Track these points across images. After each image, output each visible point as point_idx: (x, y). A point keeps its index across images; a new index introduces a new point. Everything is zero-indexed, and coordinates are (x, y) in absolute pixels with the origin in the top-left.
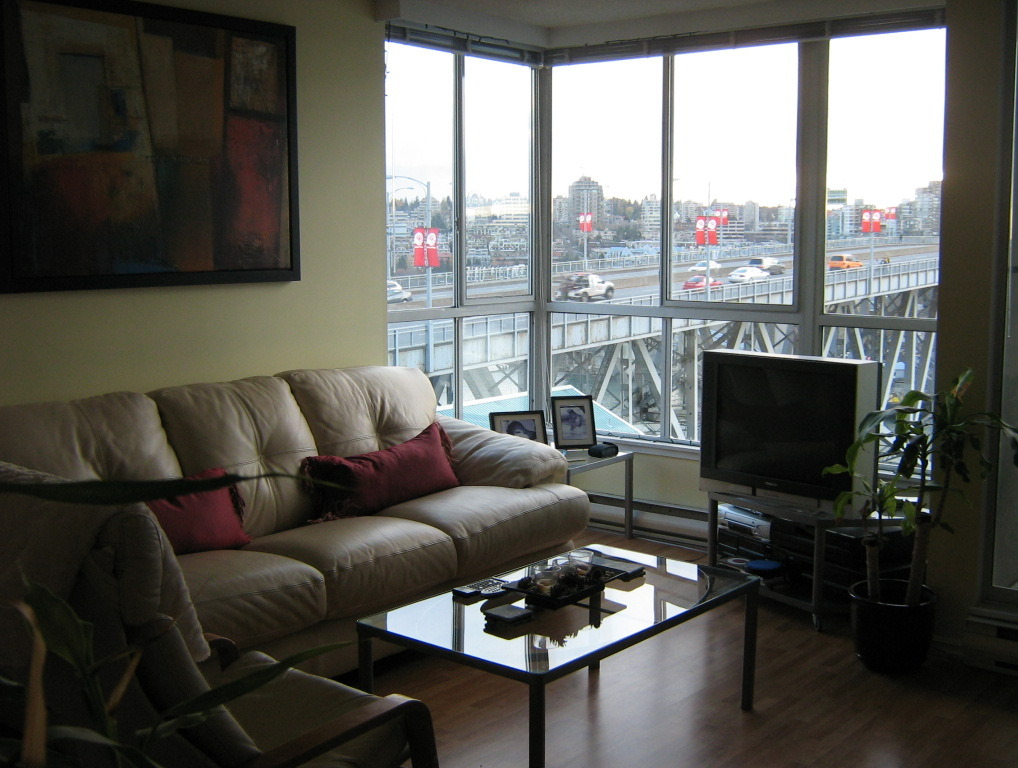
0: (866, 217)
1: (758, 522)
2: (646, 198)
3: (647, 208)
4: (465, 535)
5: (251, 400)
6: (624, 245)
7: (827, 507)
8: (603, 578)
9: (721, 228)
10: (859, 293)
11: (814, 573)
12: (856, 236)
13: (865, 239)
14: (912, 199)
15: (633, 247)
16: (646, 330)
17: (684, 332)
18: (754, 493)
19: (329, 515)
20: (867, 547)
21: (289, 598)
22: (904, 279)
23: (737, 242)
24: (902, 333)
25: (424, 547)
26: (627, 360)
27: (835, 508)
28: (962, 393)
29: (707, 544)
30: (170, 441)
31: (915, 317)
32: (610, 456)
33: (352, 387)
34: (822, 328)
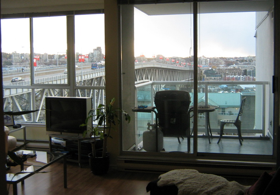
0: (80, 57)
1: (62, 141)
2: (13, 53)
3: (14, 55)
6: (6, 67)
7: (81, 135)
8: (27, 157)
9: (37, 61)
10: (79, 79)
11: (79, 153)
12: (77, 63)
13: (80, 64)
14: (93, 52)
15: (10, 67)
16: (16, 93)
17: (27, 93)
18: (61, 134)
20: (92, 144)
22: (91, 75)
23: (42, 65)
24: (92, 90)
26: (10, 102)
27: (83, 135)
28: (113, 104)
31: (95, 86)
32: (19, 128)
34: (75, 90)
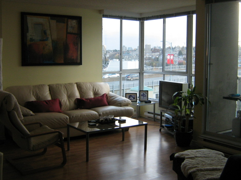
1: (170, 117)
4: (102, 113)
5: (67, 87)
19: (79, 109)
21: (61, 120)
25: (91, 115)
29: (160, 121)
30: (50, 93)
32: (150, 103)
33: (90, 86)
34: (191, 77)
